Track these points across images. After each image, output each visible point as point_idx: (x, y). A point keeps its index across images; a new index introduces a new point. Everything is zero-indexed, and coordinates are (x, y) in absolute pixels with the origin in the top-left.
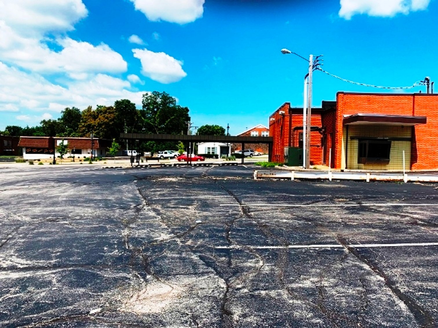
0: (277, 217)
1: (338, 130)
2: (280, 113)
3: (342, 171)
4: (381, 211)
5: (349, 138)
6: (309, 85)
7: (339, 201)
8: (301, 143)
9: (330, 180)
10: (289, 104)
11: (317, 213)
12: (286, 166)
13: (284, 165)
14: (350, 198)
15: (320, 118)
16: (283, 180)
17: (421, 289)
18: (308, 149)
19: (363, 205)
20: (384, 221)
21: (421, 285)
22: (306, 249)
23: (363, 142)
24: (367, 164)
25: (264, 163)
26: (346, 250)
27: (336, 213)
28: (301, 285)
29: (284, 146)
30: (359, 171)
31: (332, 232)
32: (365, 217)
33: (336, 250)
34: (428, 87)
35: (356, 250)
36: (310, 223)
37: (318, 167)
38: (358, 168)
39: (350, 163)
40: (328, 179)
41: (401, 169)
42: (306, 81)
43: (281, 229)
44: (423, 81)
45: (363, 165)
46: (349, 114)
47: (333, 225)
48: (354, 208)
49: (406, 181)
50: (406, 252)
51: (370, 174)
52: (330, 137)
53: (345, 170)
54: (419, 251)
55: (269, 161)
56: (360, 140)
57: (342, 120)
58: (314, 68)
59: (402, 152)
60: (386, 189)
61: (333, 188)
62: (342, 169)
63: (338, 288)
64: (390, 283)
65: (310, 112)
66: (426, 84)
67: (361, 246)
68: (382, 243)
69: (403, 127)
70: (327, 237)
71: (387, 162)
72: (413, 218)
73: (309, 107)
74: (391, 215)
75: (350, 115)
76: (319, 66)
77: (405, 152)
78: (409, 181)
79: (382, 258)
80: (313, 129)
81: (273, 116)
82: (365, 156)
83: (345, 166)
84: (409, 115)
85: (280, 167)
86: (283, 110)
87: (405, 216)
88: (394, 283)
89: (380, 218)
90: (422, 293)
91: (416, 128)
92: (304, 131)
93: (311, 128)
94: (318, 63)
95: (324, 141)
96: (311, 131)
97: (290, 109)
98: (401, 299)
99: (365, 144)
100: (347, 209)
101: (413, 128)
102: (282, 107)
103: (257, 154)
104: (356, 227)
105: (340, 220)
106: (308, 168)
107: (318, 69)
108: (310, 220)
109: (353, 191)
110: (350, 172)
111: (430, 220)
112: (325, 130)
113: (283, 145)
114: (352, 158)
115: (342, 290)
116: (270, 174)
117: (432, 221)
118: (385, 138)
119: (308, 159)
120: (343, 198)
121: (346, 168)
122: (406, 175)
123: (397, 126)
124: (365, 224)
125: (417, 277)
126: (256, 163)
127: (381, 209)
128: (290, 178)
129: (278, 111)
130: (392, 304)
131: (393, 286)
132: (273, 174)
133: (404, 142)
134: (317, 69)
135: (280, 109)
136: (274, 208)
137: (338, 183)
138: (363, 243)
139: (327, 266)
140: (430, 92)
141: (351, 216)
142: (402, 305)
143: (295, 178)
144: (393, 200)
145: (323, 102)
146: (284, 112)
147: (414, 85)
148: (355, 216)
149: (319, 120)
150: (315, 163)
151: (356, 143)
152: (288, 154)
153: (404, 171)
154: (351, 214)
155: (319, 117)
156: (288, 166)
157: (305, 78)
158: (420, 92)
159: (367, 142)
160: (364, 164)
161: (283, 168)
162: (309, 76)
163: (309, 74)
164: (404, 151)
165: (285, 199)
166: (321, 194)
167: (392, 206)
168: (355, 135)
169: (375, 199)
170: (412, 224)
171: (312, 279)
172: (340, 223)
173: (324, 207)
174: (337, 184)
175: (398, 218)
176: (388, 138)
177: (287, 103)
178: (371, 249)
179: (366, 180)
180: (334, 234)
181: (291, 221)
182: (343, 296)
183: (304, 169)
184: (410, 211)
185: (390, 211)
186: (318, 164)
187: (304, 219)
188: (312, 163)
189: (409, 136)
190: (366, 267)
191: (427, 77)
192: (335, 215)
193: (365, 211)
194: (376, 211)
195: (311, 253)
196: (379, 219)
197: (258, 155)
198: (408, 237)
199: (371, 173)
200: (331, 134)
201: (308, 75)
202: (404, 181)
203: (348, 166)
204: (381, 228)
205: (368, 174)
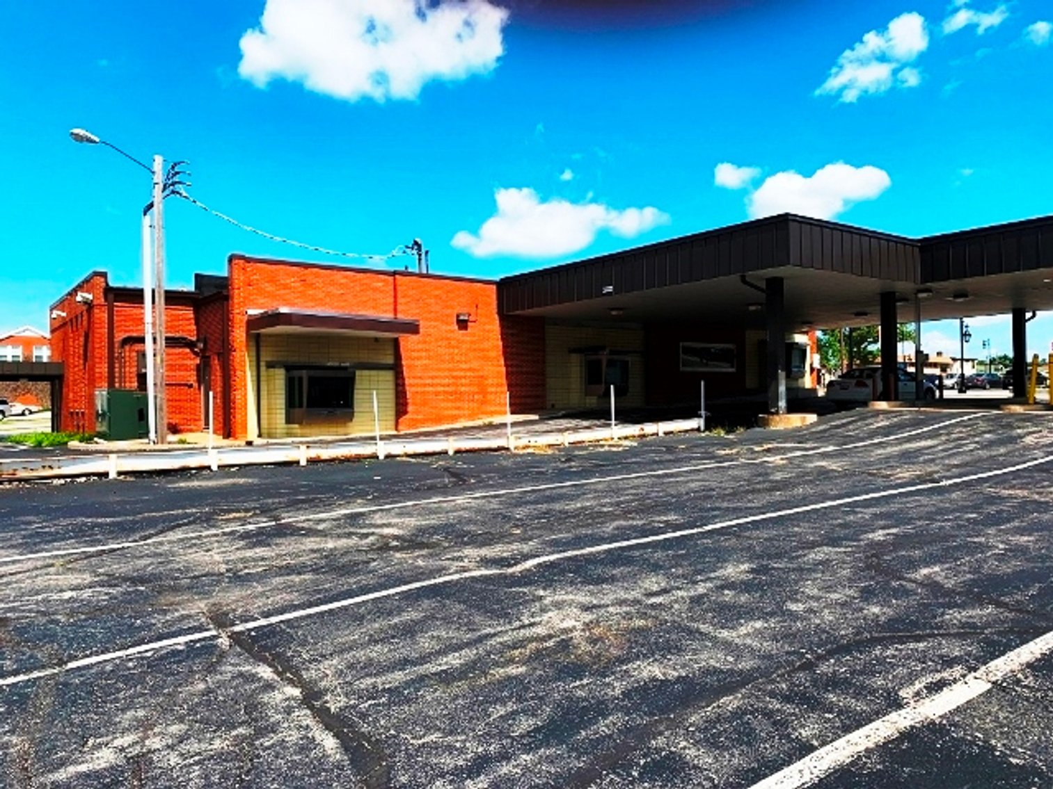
0: (47, 589)
1: (236, 345)
2: (79, 298)
3: (249, 443)
4: (320, 531)
5: (263, 364)
6: (156, 231)
7: (228, 520)
8: (142, 378)
9: (214, 468)
10: (104, 275)
11: (167, 557)
12: (101, 441)
13: (96, 439)
14: (255, 508)
15: (192, 316)
16: (83, 479)
17: (373, 693)
18: (161, 392)
19: (283, 521)
20: (324, 554)
21: (372, 684)
22: (118, 661)
23: (296, 373)
24: (307, 424)
25: (36, 434)
26: (224, 642)
27: (216, 551)
28: (83, 768)
29: (95, 387)
30: (289, 440)
31: (198, 603)
32: (283, 550)
33: (198, 645)
34: (420, 260)
35: (249, 634)
36: (142, 588)
37: (189, 437)
38: (289, 435)
39: (269, 424)
40: (209, 468)
41: (371, 431)
42: (147, 220)
43: (52, 622)
44: (410, 246)
45: (297, 426)
46: (261, 308)
47: (201, 583)
48: (261, 532)
49: (381, 457)
50: (355, 617)
51: (308, 447)
52: (216, 362)
53: (258, 441)
54: (381, 609)
55: (53, 430)
56: (289, 368)
57: (245, 321)
58: (167, 192)
59: (373, 394)
60: (340, 478)
61: (218, 488)
62: (249, 439)
63: (183, 748)
64: (311, 697)
65: (161, 300)
66: (415, 252)
67: (263, 622)
68: (311, 605)
69: (376, 340)
70: (183, 618)
71: (349, 417)
72: (382, 536)
73: (159, 286)
74: (339, 536)
75: (262, 311)
76: (179, 188)
77: (377, 394)
78: (388, 456)
79: (303, 643)
80: (172, 342)
81: (60, 305)
82: (301, 406)
83: (256, 432)
84: (387, 316)
85: (83, 446)
86: (88, 292)
87: (366, 536)
88: (320, 694)
89: (316, 547)
90: (373, 702)
91: (402, 344)
92: (149, 346)
93: (167, 339)
94: (176, 179)
95: (203, 372)
96: (166, 347)
97: (108, 290)
98: (328, 727)
99: (301, 379)
100: (246, 536)
101: (396, 342)
102: (87, 281)
103: (20, 412)
104: (261, 577)
105: (223, 568)
106: (162, 443)
107: (178, 193)
108: (142, 580)
109: (263, 491)
110: (268, 444)
111: (413, 535)
112: (205, 345)
113: (92, 383)
114: (274, 411)
115: (195, 747)
116: (44, 467)
117: (417, 536)
118: (342, 365)
119: (162, 418)
120: (238, 511)
121: (260, 436)
122: (380, 443)
123: (368, 339)
124: (281, 568)
125: (369, 668)
126: (9, 437)
127: (320, 527)
128: (106, 474)
129: (74, 292)
130: (309, 744)
131: (317, 704)
132: (51, 467)
133: (382, 373)
134: (173, 192)
135: (80, 287)
136: (39, 564)
137: (233, 475)
138: (267, 615)
139: (169, 694)
140: (424, 271)
141: (249, 553)
142: (329, 742)
143: (120, 473)
144: (349, 503)
145: (198, 277)
146: (90, 297)
147: (394, 253)
148: (260, 551)
149: (190, 319)
150: (182, 427)
151: (279, 376)
152: (105, 408)
153: (377, 434)
154: (250, 548)
155: (189, 313)
156: (106, 440)
157: (145, 214)
158: (406, 268)
159: (304, 373)
160: (300, 423)
161: (92, 447)
162: (155, 209)
163: (156, 204)
164: (375, 392)
165: (81, 534)
166: (184, 508)
167: (345, 515)
168: (275, 359)
169: (312, 503)
170: (380, 549)
171: (117, 743)
172: (222, 574)
173: (187, 538)
174: (229, 478)
175: (354, 541)
176: (348, 364)
177: (96, 274)
178: (282, 625)
179: (298, 462)
180: (202, 605)
181: (87, 594)
182: (196, 763)
183: (152, 446)
184: (379, 522)
185: (339, 526)
186: (191, 431)
187: (125, 579)
188: (174, 429)
189: (390, 360)
190: (265, 672)
191: (418, 240)
192: (211, 555)
193: (285, 535)
194: (311, 532)
195: (129, 669)
196: (313, 551)
197: (23, 414)
198: (364, 579)
199: (309, 445)
200: (219, 354)
201: (151, 205)
202: (377, 457)
203: (263, 431)
204: (315, 571)
205: (303, 447)
